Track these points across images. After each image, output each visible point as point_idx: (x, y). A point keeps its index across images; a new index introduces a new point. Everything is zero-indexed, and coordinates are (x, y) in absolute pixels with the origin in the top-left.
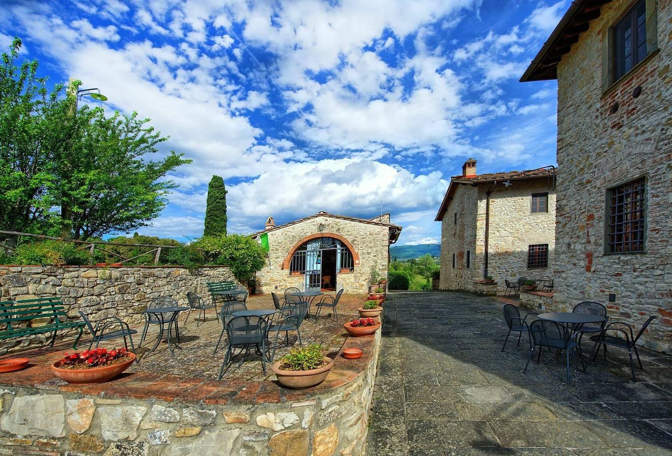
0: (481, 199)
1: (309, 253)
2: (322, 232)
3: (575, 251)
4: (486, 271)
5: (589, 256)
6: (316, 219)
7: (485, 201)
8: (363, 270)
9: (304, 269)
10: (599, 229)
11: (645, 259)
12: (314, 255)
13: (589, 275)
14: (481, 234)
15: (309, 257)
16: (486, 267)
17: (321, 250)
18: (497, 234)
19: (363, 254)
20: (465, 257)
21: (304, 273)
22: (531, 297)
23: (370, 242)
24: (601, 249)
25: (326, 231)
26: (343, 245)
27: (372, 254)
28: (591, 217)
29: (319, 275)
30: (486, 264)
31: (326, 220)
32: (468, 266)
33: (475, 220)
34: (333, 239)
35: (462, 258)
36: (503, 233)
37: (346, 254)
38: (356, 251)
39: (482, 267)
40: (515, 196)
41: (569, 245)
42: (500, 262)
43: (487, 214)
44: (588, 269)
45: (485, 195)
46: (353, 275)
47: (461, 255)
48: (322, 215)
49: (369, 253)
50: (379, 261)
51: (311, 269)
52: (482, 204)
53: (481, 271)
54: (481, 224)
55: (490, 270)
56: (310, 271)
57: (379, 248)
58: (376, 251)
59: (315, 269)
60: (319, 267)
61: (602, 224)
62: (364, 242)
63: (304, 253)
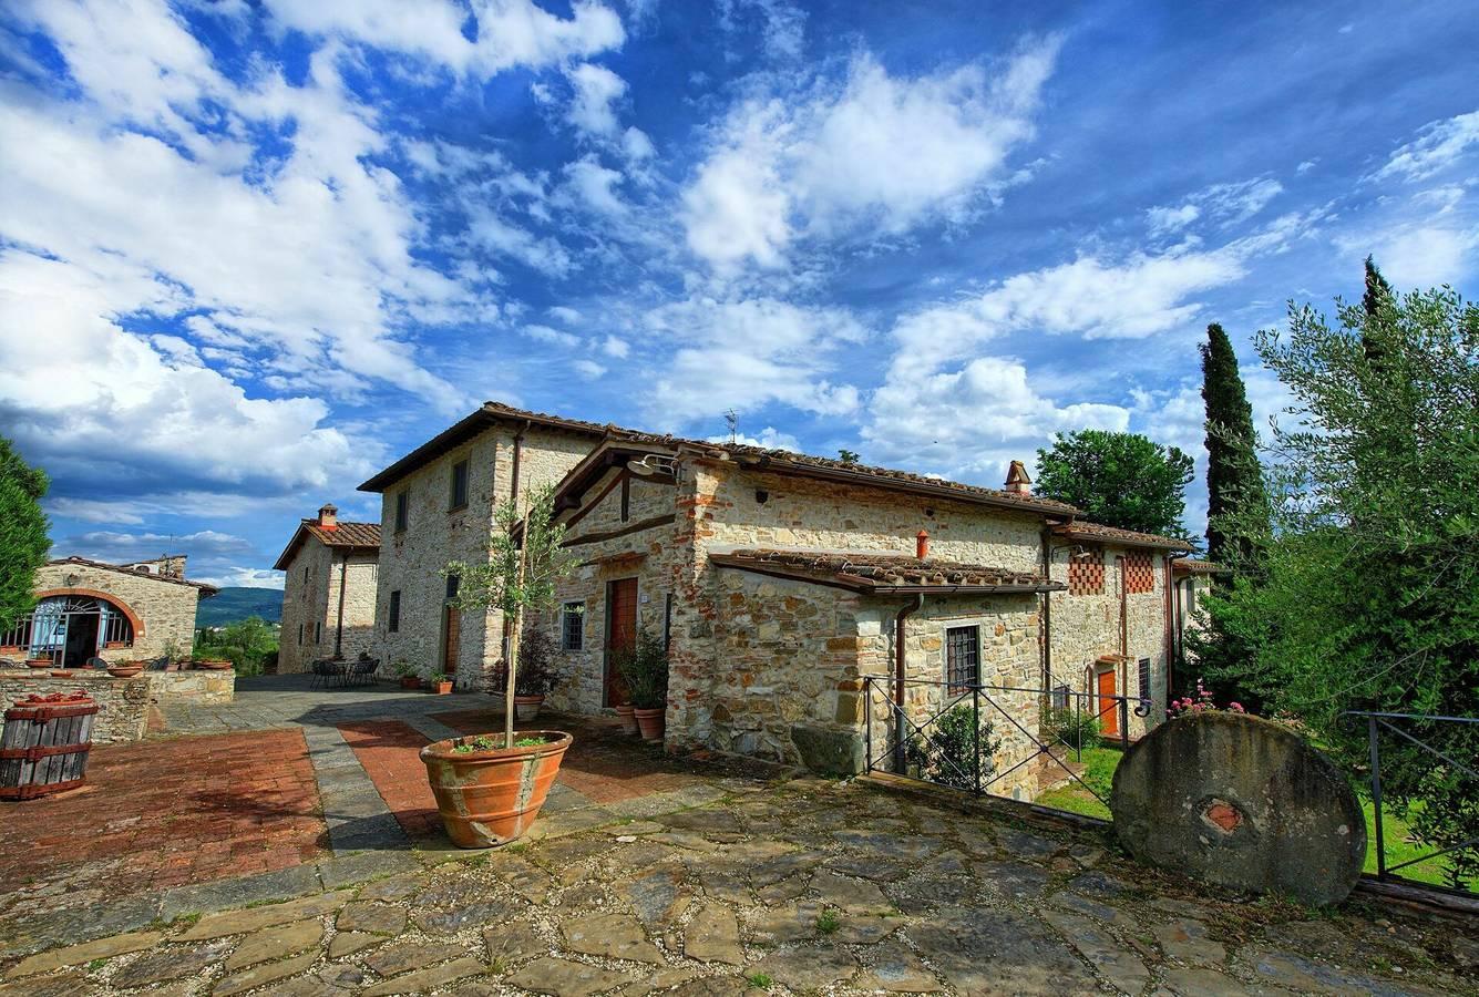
0: (336, 563)
1: (39, 618)
2: (74, 587)
4: (338, 647)
6: (62, 567)
7: (341, 566)
8: (151, 644)
9: (27, 642)
12: (50, 621)
14: (333, 603)
15: (38, 624)
16: (339, 642)
17: (68, 614)
18: (355, 604)
19: (152, 622)
20: (315, 631)
21: (26, 649)
23: (166, 607)
25: (81, 587)
26: (111, 606)
27: (168, 623)
29: (59, 652)
30: (339, 638)
31: (83, 570)
32: (318, 642)
33: (327, 586)
34: (93, 598)
35: (312, 631)
37: (118, 622)
38: (140, 618)
39: (334, 641)
42: (357, 636)
43: (343, 581)
45: (340, 559)
46: (131, 651)
47: (310, 626)
48: (75, 562)
49: (162, 622)
50: (179, 633)
51: (43, 643)
52: (336, 570)
53: (332, 647)
54: (334, 591)
55: (343, 645)
56: (38, 646)
57: (182, 615)
58: (176, 619)
59: (52, 641)
60: (61, 639)
62: (154, 607)
63: (30, 617)
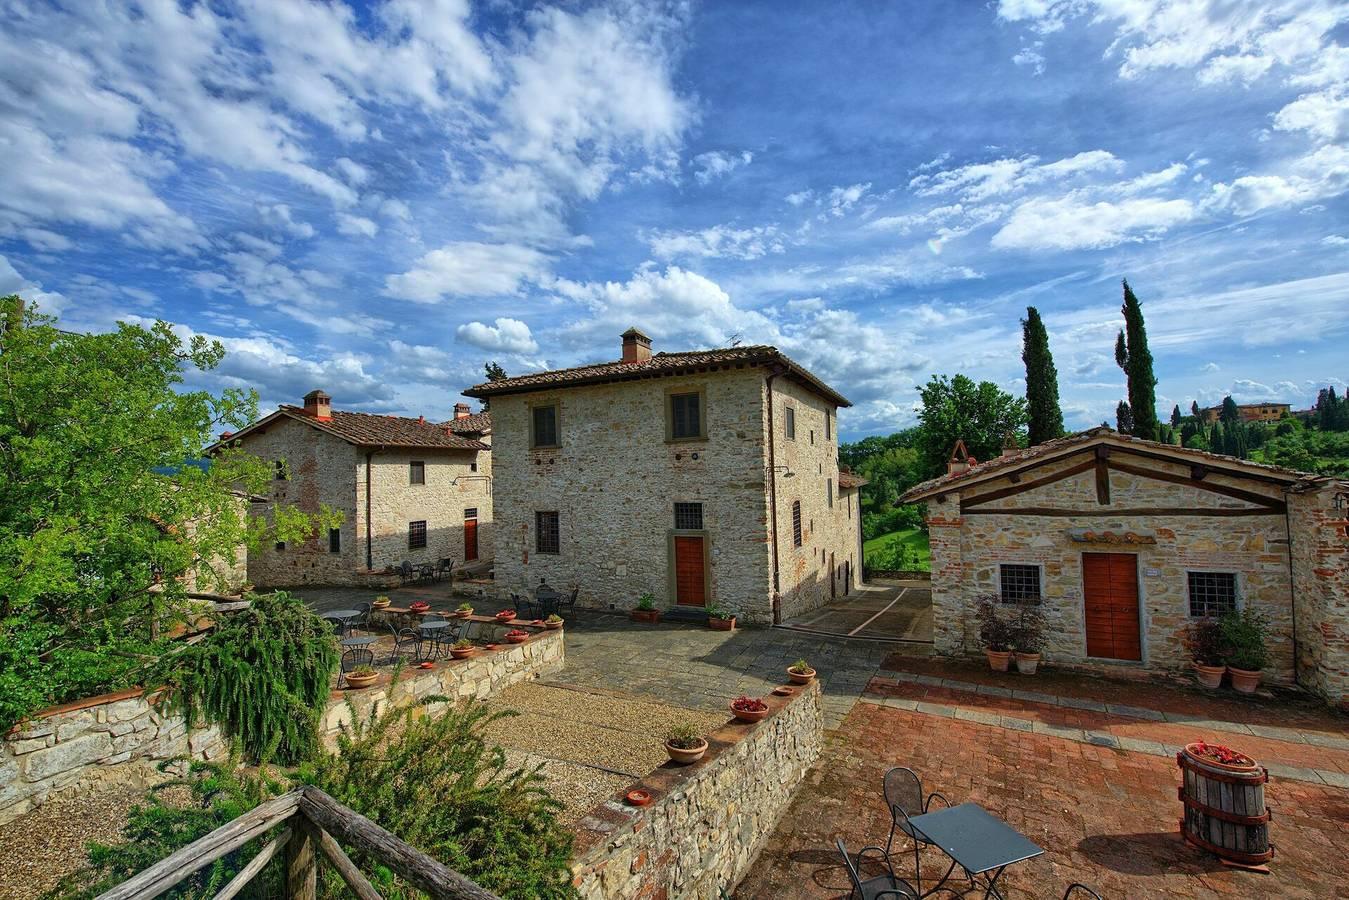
0: (360, 463)
3: (513, 548)
4: (369, 559)
5: (525, 553)
7: (365, 466)
10: (531, 536)
11: (561, 558)
13: (525, 566)
14: (361, 509)
16: (370, 552)
22: (468, 585)
24: (534, 549)
28: (525, 527)
30: (369, 547)
32: (334, 550)
33: (354, 489)
35: (314, 538)
36: (385, 508)
39: (365, 552)
40: (395, 463)
41: (508, 543)
42: (382, 545)
43: (368, 482)
44: (525, 562)
45: (364, 459)
52: (362, 470)
53: (364, 560)
54: (361, 495)
55: (373, 555)
61: (533, 533)
